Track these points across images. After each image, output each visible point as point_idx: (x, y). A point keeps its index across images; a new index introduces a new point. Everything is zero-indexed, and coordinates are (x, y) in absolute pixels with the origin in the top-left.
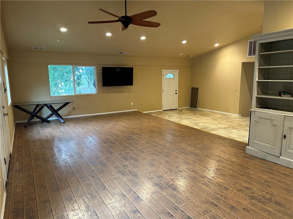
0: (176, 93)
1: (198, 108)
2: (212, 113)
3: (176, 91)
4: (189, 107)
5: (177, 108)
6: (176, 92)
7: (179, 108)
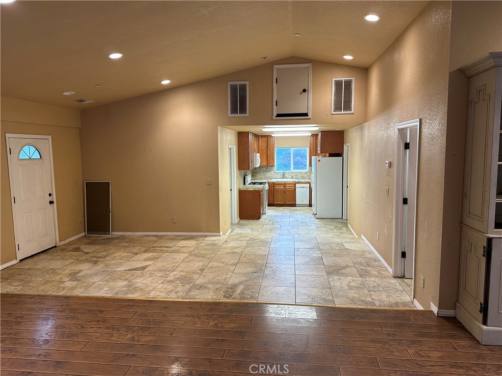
0: (51, 202)
1: (114, 233)
2: (161, 238)
3: (50, 195)
4: (83, 234)
5: (56, 243)
6: (50, 199)
7: (63, 243)
